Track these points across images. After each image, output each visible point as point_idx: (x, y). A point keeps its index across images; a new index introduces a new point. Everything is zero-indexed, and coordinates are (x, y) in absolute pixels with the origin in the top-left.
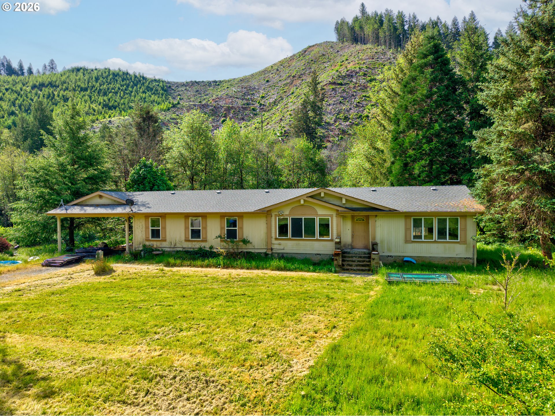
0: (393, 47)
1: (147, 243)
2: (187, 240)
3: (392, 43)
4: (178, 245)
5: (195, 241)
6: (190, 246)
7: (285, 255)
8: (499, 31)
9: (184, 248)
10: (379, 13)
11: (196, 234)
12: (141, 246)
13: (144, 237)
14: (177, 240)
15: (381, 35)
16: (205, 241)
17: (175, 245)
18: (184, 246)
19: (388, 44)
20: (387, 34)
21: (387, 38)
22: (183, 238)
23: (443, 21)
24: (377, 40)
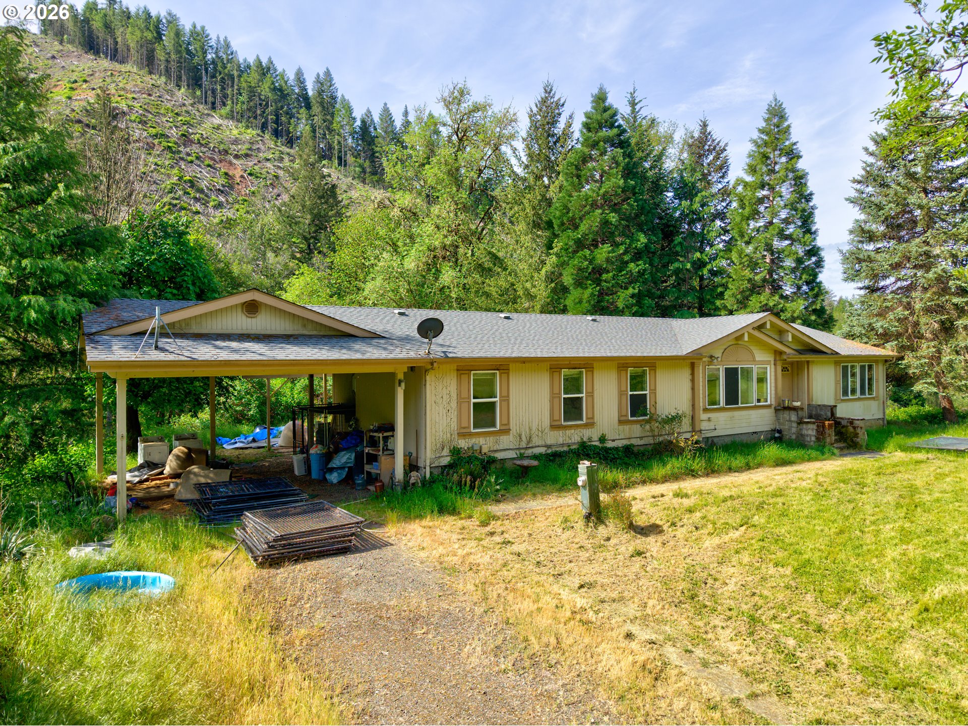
0: (184, 83)
1: (463, 444)
2: (554, 427)
3: (184, 78)
4: (536, 441)
5: (571, 427)
6: (561, 441)
7: (715, 440)
8: (369, 111)
9: (549, 447)
10: (154, 13)
11: (573, 408)
12: (446, 452)
13: (454, 425)
14: (534, 429)
15: (160, 55)
16: (590, 424)
17: (530, 440)
18: (549, 442)
19: (174, 75)
20: (173, 56)
21: (173, 66)
22: (547, 422)
23: (280, 69)
24: (149, 62)
